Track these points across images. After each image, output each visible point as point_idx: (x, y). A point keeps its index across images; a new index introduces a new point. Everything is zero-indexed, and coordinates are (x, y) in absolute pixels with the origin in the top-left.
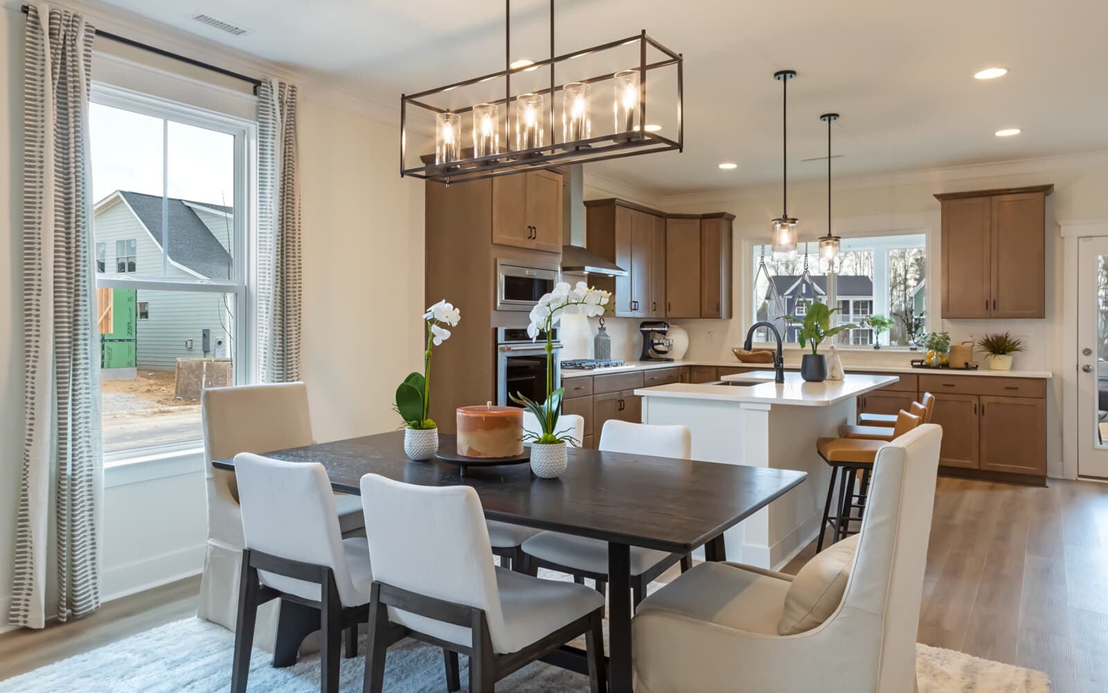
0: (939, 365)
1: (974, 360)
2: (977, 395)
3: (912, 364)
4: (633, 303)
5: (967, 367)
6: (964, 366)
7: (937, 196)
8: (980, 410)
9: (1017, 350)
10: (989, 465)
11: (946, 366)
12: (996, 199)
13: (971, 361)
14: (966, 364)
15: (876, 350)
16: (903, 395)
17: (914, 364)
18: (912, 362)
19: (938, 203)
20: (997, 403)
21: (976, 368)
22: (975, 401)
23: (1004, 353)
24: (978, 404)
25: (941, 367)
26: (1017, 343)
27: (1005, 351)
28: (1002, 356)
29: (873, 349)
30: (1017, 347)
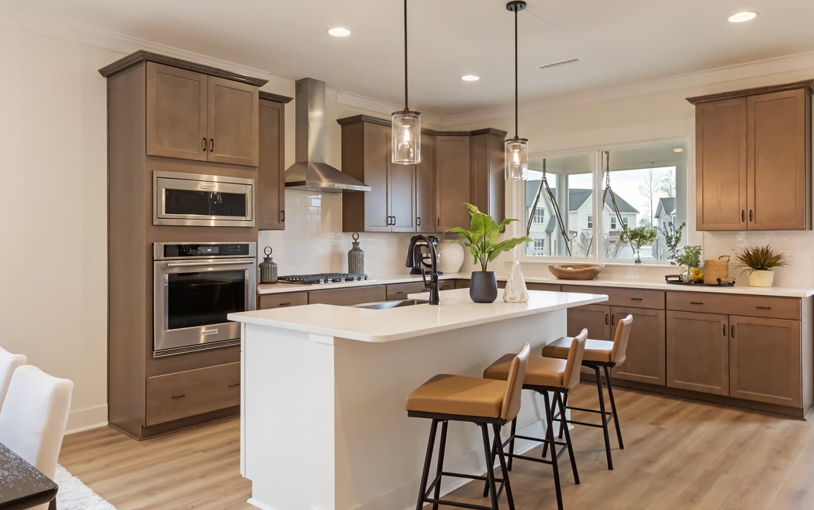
0: (692, 281)
1: (730, 276)
2: (727, 315)
3: (666, 280)
4: (390, 218)
5: (720, 284)
6: (717, 283)
7: (691, 100)
8: (730, 331)
9: (779, 265)
10: (738, 393)
11: (700, 282)
12: (752, 99)
13: (727, 277)
14: (719, 280)
15: (638, 265)
16: (651, 312)
17: (669, 279)
18: (667, 277)
19: (693, 107)
20: (749, 325)
21: (731, 284)
22: (724, 321)
23: (762, 268)
24: (727, 325)
25: (693, 283)
26: (778, 257)
27: (764, 266)
28: (762, 271)
29: (634, 264)
30: (779, 261)
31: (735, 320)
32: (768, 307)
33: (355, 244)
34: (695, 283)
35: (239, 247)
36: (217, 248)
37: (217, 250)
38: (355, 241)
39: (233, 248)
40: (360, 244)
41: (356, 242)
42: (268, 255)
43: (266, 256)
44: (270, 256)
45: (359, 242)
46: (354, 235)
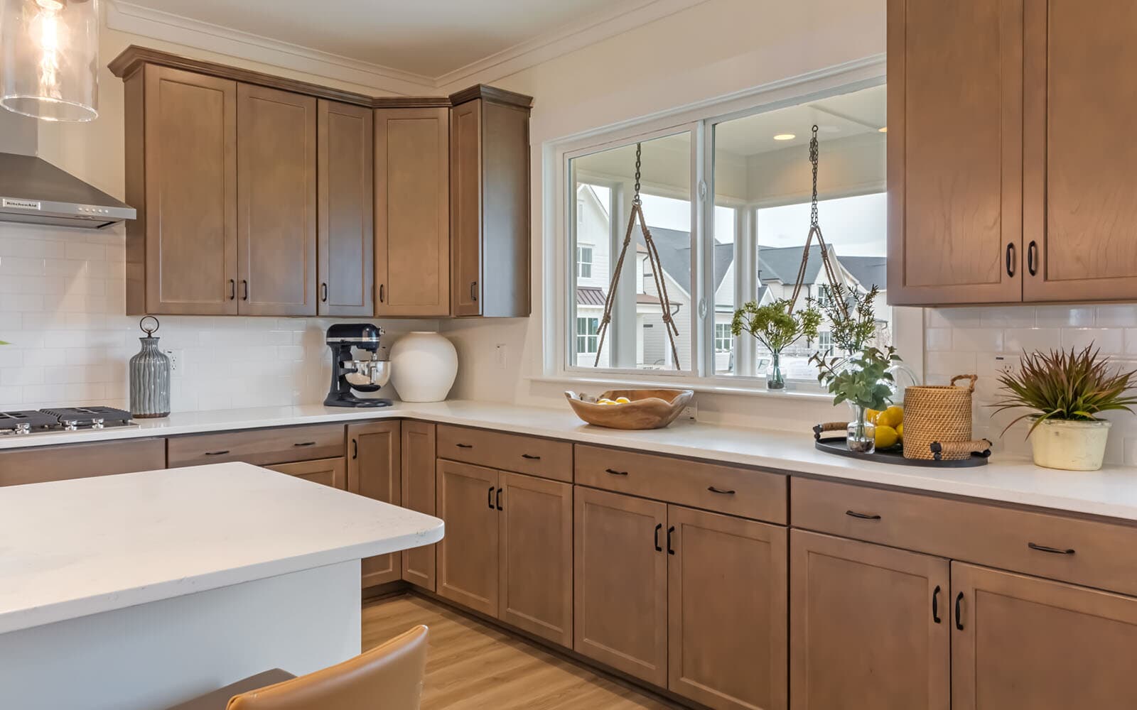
0: (870, 447)
1: (975, 435)
2: (946, 559)
3: (817, 436)
5: (938, 459)
6: (931, 456)
8: (951, 610)
9: (1118, 406)
11: (892, 451)
14: (936, 448)
17: (824, 435)
18: (818, 430)
22: (937, 579)
23: (1069, 415)
24: (945, 588)
25: (872, 452)
26: (1123, 382)
27: (1076, 408)
28: (1068, 423)
29: (765, 391)
30: (1123, 395)
31: (969, 578)
32: (1064, 548)
33: (148, 340)
34: (878, 450)
38: (146, 335)
40: (160, 342)
41: (150, 336)
45: (159, 338)
46: (149, 324)
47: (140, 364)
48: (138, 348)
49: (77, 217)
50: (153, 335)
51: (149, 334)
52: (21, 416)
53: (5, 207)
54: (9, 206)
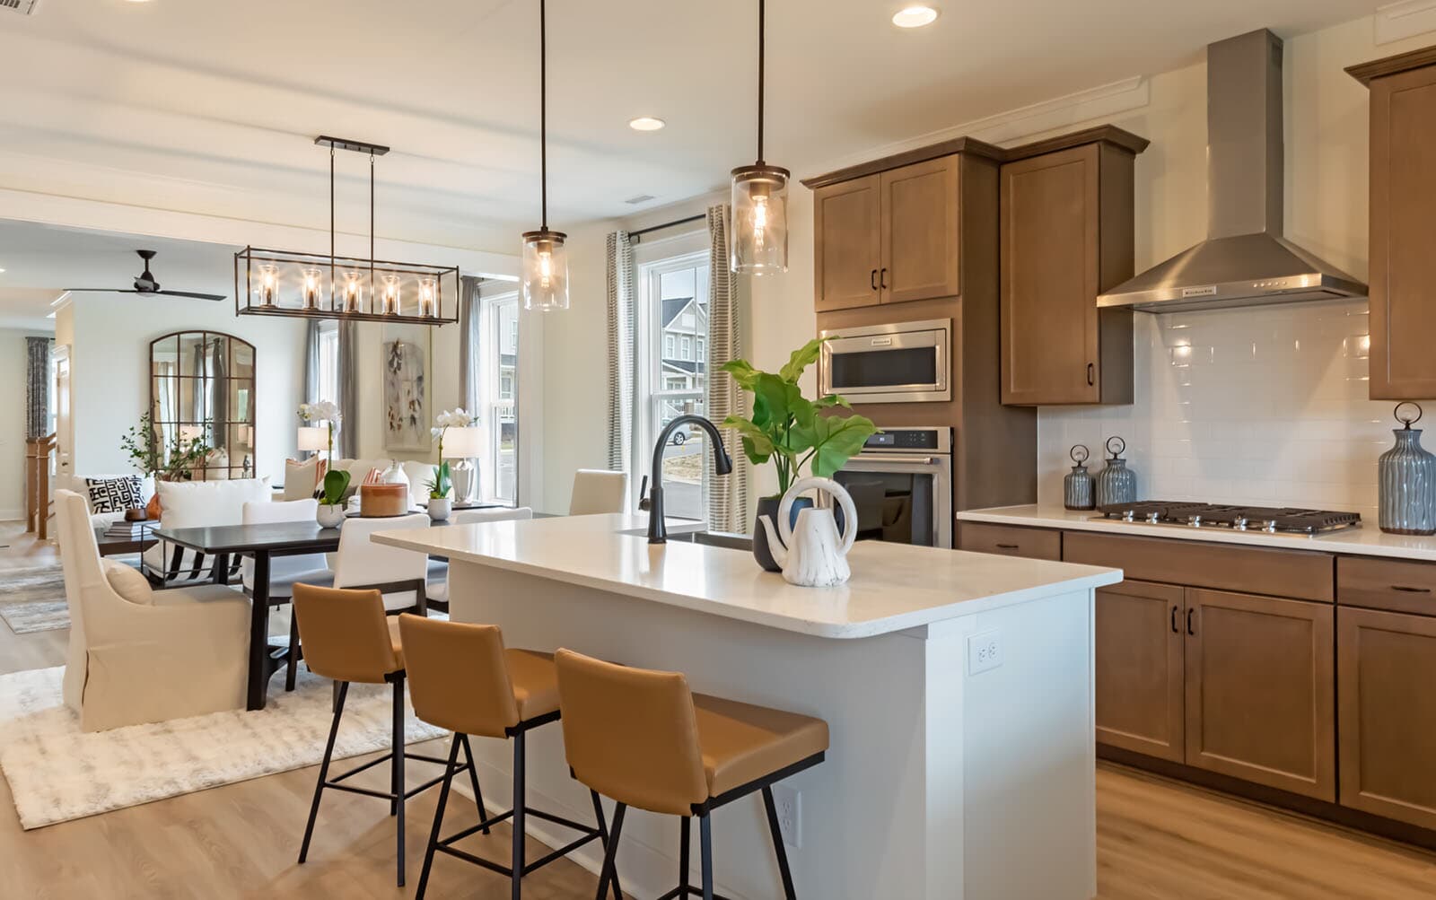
33: (1406, 433)
35: (923, 435)
36: (892, 437)
37: (891, 440)
38: (1402, 427)
39: (913, 437)
40: (1422, 436)
41: (1408, 428)
42: (1116, 455)
43: (1112, 457)
44: (1120, 457)
45: (1421, 431)
46: (1409, 412)
47: (1392, 464)
48: (1390, 443)
49: (1286, 292)
50: (1412, 427)
51: (1408, 424)
52: (1242, 511)
53: (1185, 298)
54: (1187, 296)
